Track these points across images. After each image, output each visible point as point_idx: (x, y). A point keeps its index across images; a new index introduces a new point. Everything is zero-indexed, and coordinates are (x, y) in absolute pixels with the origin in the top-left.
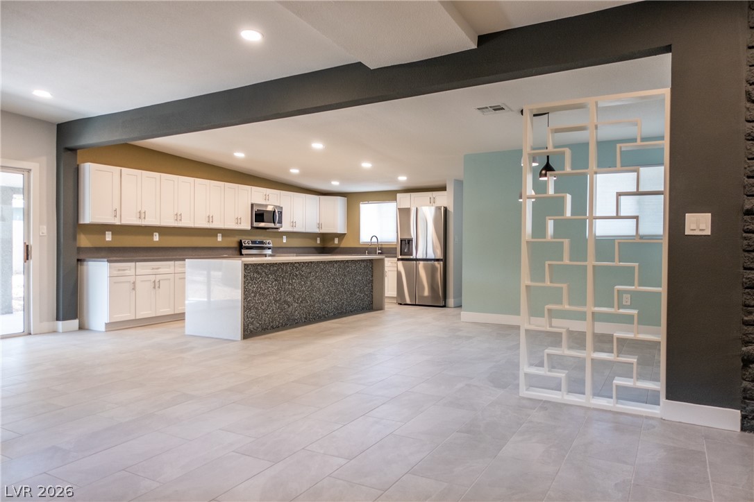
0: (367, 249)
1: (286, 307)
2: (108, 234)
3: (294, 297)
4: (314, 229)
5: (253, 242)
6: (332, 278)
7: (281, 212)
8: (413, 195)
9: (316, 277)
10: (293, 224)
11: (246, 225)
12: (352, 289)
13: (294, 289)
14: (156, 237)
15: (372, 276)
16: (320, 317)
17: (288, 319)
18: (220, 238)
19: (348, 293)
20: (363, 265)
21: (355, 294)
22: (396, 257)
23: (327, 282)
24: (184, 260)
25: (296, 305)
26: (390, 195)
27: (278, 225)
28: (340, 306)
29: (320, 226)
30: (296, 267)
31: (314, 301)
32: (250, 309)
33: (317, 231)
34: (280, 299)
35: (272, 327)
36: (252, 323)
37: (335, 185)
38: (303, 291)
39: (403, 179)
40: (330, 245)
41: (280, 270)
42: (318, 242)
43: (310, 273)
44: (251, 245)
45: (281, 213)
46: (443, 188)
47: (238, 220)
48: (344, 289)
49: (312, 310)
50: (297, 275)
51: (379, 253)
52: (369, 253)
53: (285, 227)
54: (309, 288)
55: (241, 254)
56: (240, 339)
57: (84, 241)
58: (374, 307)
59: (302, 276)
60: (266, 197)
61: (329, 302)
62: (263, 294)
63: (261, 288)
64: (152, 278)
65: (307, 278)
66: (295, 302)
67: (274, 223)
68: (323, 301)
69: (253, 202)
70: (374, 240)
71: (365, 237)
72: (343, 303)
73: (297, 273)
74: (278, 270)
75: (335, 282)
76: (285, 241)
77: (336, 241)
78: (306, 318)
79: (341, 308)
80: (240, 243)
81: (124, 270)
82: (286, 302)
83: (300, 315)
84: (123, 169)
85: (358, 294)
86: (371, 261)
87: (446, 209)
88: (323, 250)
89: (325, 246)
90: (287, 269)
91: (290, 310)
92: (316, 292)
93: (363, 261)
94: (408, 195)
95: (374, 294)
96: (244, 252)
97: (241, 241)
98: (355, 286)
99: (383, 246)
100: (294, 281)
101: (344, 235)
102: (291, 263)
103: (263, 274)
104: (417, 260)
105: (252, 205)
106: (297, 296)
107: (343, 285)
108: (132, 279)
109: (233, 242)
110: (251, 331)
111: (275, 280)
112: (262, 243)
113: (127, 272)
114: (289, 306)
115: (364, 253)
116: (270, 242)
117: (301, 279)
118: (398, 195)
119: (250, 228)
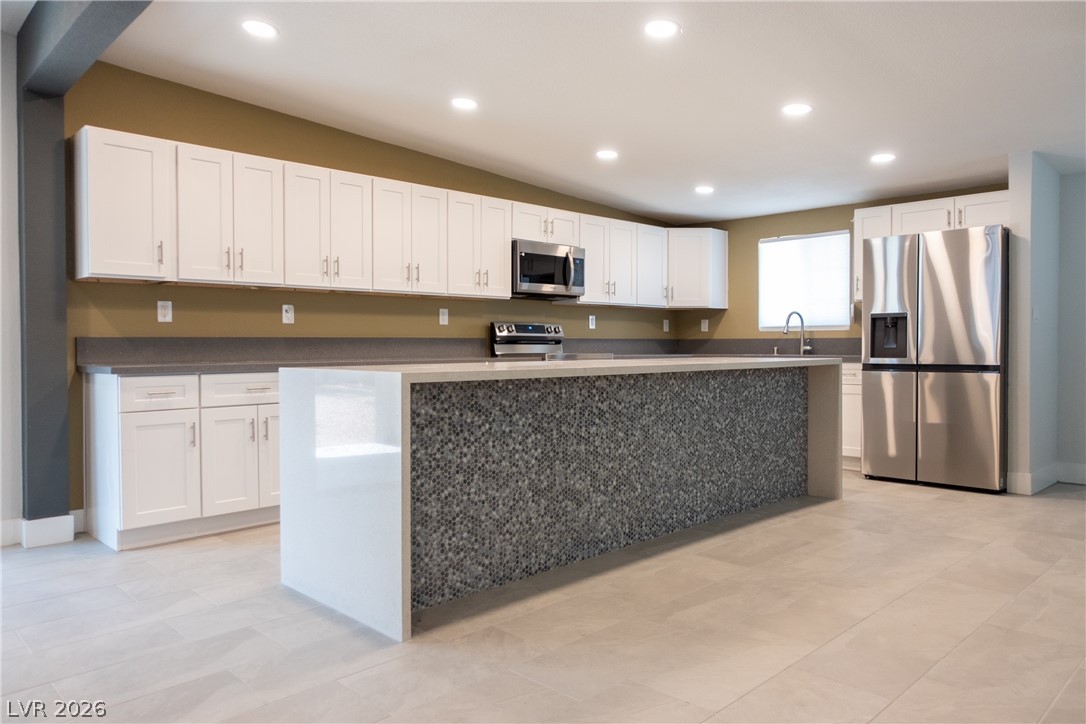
0: (775, 342)
1: (571, 506)
2: (165, 307)
3: (594, 476)
4: (655, 300)
5: (519, 328)
6: (704, 417)
7: (582, 261)
8: (899, 208)
9: (660, 417)
10: (610, 287)
11: (500, 287)
12: (756, 446)
13: (596, 453)
14: (288, 316)
15: (806, 410)
16: (670, 529)
17: (578, 543)
18: (444, 319)
19: (747, 458)
20: (783, 380)
21: (764, 460)
22: (858, 360)
23: (690, 430)
24: (274, 369)
25: (601, 498)
26: (834, 218)
27: (575, 290)
28: (724, 493)
29: (668, 292)
30: (601, 391)
31: (652, 485)
32: (451, 524)
33: (663, 304)
34: (551, 486)
35: (528, 572)
36: (458, 567)
37: (704, 197)
38: (622, 458)
39: (883, 158)
40: (691, 335)
41: (551, 399)
42: (666, 328)
43: (642, 406)
44: (514, 334)
45: (580, 263)
46: (1000, 184)
47: (482, 277)
48: (736, 447)
49: (647, 511)
50: (602, 414)
51: (806, 352)
52: (782, 352)
53: (592, 293)
54: (638, 448)
55: (493, 355)
56: (399, 638)
57: (97, 323)
58: (811, 491)
59: (619, 415)
60: (547, 226)
61: (694, 484)
62: (495, 475)
63: (488, 455)
64: (250, 413)
65: (631, 419)
66: (597, 490)
67: (566, 283)
68: (681, 483)
69: (517, 236)
70: (795, 322)
71: (772, 316)
72: (734, 484)
73: (604, 406)
74: (543, 398)
75: (712, 428)
76: (592, 326)
77: (705, 326)
78: (630, 535)
79: (728, 497)
80: (492, 329)
81: (167, 394)
82: (569, 493)
83: (614, 527)
84: (181, 145)
85: (772, 457)
86: (803, 370)
87: (1007, 235)
88: (675, 346)
89: (680, 338)
90: (571, 398)
91: (582, 514)
92: (658, 459)
93: (783, 371)
94: (884, 210)
95: (811, 455)
96: (499, 350)
97: (492, 325)
98: (764, 437)
99: (816, 336)
100: (593, 429)
101: (721, 312)
102: (586, 379)
103: (496, 411)
104: (919, 368)
105: (514, 244)
106: (603, 474)
107: (734, 437)
108: (192, 417)
109: (475, 327)
110: (456, 592)
111: (536, 430)
112: (541, 329)
113: (177, 400)
114: (579, 505)
115: (768, 352)
116: (560, 328)
117: (615, 423)
118: (856, 211)
119: (508, 295)
